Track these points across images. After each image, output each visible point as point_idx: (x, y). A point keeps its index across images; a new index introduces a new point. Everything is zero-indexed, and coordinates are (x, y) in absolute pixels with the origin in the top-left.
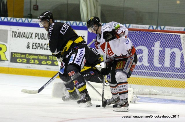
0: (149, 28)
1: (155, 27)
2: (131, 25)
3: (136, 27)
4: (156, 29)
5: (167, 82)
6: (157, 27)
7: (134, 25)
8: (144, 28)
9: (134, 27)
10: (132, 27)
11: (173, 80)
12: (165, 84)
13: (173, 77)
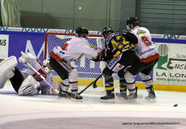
0: (66, 32)
1: (71, 31)
2: (49, 29)
3: (54, 31)
4: (72, 33)
5: (84, 81)
6: (73, 31)
7: (52, 30)
8: (61, 32)
9: (52, 31)
10: (50, 31)
11: (89, 79)
12: (82, 84)
13: (88, 77)
